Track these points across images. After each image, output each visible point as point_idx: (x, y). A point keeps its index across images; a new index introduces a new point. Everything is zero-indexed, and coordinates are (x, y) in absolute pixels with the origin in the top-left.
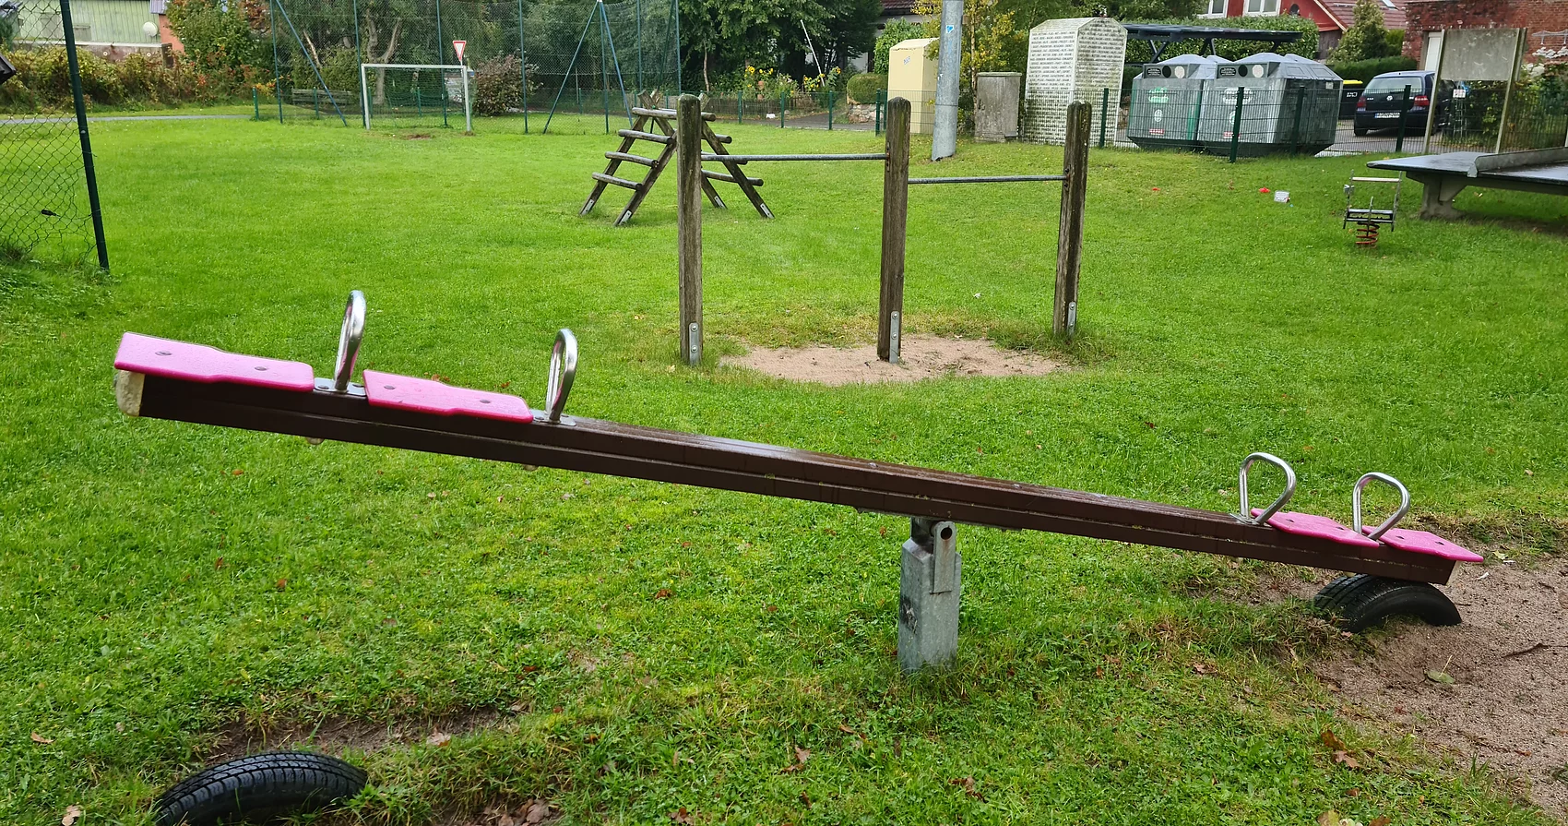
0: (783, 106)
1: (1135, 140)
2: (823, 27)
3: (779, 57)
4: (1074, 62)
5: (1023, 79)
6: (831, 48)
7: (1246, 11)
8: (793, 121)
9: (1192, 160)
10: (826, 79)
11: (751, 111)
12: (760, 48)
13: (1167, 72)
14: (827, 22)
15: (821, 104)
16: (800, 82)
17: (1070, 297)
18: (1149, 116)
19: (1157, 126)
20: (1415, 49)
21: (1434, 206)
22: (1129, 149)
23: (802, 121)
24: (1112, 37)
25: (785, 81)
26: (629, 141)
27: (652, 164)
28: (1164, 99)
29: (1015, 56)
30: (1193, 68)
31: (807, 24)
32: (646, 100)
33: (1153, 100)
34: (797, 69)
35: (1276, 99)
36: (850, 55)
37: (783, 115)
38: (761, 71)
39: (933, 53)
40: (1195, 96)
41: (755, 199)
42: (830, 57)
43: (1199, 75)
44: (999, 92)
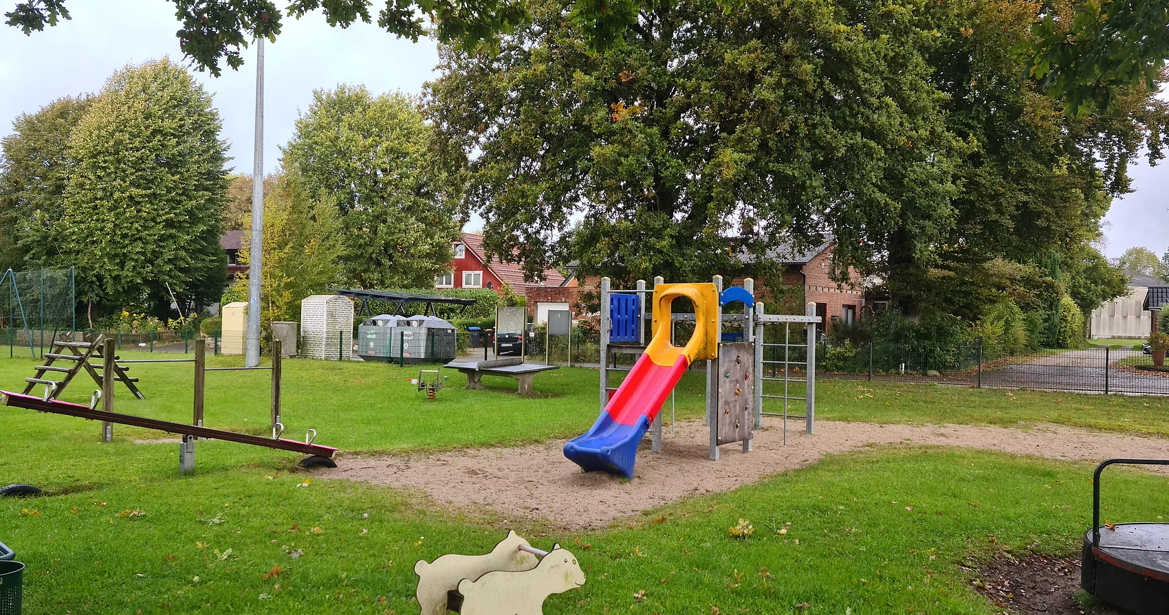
0: (151, 338)
1: (362, 357)
2: (184, 286)
3: (150, 305)
4: (325, 317)
5: (299, 326)
6: (191, 299)
7: (464, 286)
8: (160, 348)
9: (383, 366)
10: (186, 321)
11: (127, 342)
12: (135, 299)
13: (374, 323)
14: (186, 283)
15: (182, 337)
16: (166, 323)
17: (277, 413)
18: (367, 345)
19: (371, 350)
20: (531, 310)
21: (472, 384)
22: (358, 362)
23: (166, 348)
24: (346, 307)
25: (153, 322)
26: (51, 360)
27: (69, 372)
28: (374, 336)
29: (295, 313)
30: (387, 321)
31: (170, 285)
32: (64, 337)
33: (369, 336)
34: (163, 312)
35: (424, 337)
36: (205, 304)
37: (152, 345)
38: (135, 315)
39: (247, 311)
40: (389, 335)
41: (134, 390)
42: (190, 305)
43: (389, 325)
44: (285, 332)
